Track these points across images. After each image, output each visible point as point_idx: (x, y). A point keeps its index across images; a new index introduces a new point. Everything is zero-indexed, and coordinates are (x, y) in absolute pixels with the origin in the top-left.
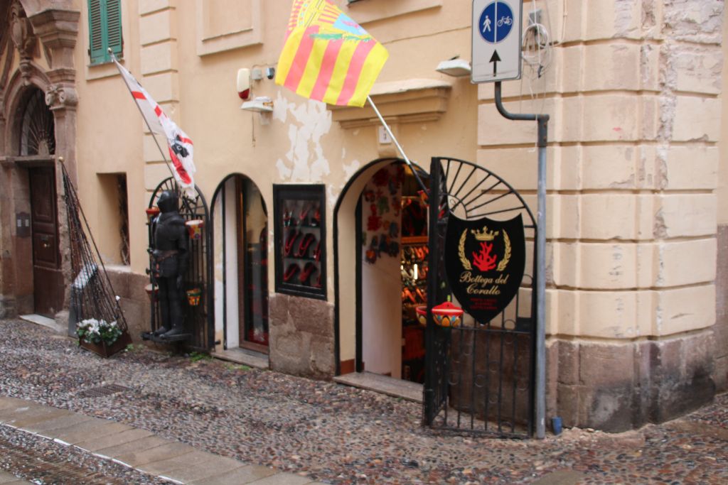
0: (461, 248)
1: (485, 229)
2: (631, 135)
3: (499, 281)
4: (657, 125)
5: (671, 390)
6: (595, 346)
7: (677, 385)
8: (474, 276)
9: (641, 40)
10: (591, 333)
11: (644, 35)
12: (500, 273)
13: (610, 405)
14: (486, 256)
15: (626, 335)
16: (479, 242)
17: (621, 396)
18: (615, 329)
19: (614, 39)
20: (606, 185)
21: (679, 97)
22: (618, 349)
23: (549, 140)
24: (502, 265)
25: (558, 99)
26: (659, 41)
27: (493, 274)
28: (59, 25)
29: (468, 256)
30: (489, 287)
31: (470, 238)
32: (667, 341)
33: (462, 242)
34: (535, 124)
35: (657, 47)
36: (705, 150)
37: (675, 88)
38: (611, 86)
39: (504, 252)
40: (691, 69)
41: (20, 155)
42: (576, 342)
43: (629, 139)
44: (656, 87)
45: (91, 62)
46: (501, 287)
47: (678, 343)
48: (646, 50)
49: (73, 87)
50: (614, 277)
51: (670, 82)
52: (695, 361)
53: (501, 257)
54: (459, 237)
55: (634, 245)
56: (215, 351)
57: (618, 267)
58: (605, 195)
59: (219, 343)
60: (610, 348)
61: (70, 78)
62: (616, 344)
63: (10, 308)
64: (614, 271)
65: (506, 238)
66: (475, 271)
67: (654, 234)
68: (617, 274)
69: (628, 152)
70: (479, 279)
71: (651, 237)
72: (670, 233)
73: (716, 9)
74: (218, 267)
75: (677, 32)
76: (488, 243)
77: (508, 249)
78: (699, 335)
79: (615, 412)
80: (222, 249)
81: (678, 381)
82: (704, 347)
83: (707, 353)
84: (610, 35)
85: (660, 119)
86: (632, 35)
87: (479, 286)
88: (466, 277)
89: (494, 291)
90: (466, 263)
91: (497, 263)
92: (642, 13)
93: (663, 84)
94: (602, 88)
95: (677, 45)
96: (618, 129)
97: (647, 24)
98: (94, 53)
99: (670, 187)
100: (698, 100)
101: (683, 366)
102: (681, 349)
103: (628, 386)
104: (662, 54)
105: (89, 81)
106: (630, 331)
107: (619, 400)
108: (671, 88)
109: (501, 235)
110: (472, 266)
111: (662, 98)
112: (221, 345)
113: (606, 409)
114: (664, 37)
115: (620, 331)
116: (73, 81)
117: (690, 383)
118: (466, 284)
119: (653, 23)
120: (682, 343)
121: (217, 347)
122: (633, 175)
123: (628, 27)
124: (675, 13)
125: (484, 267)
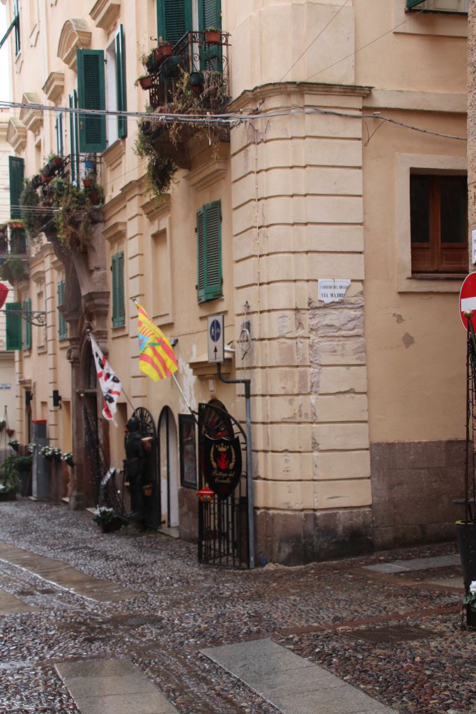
0: (212, 456)
1: (222, 444)
2: (292, 391)
3: (230, 475)
4: (309, 385)
5: (328, 542)
6: (279, 514)
7: (334, 540)
8: (218, 472)
9: (296, 338)
10: (277, 506)
11: (297, 335)
12: (230, 470)
13: (287, 550)
14: (224, 460)
15: (294, 508)
16: (221, 452)
17: (293, 544)
18: (287, 503)
19: (278, 338)
20: (279, 420)
21: (324, 368)
22: (290, 516)
23: (251, 393)
24: (232, 465)
25: (258, 371)
26: (309, 338)
27: (227, 471)
28: (96, 301)
29: (215, 461)
30: (225, 478)
31: (216, 450)
32: (324, 512)
33: (212, 452)
34: (243, 385)
35: (307, 341)
36: (353, 398)
37: (320, 363)
38: (279, 364)
39: (231, 458)
40: (335, 351)
41: (89, 388)
42: (271, 512)
43: (291, 393)
44: (308, 363)
45: (114, 326)
46: (231, 478)
47: (335, 514)
48: (299, 343)
49: (106, 342)
50: (286, 473)
51: (316, 360)
52: (352, 526)
53: (230, 461)
54: (210, 450)
55: (299, 454)
56: (161, 528)
57: (288, 467)
58: (279, 425)
59: (164, 522)
60: (286, 515)
61: (104, 336)
62: (289, 513)
63: (80, 502)
64: (286, 470)
65: (232, 450)
66: (219, 470)
67: (313, 448)
68: (287, 471)
69: (291, 402)
70: (221, 474)
71: (310, 449)
72: (321, 447)
73: (352, 317)
74: (163, 469)
75: (320, 332)
76: (224, 452)
77: (234, 457)
78: (355, 511)
79: (290, 554)
80: (166, 456)
81: (335, 538)
82: (361, 518)
83: (364, 522)
84: (277, 336)
85: (311, 382)
86: (289, 335)
87: (221, 478)
88: (215, 473)
89: (228, 481)
90: (214, 464)
91: (229, 465)
92: (296, 323)
93: (311, 362)
94: (274, 365)
95: (320, 340)
96: (284, 388)
97: (300, 329)
98: (115, 320)
99: (318, 421)
100: (344, 369)
101: (340, 529)
102: (338, 517)
103: (297, 538)
104: (310, 345)
105: (114, 338)
106: (297, 506)
107: (292, 546)
108: (317, 364)
109: (230, 449)
110: (217, 466)
111: (311, 370)
112: (166, 524)
113: (285, 552)
114: (311, 335)
115: (290, 505)
116: (106, 338)
117: (347, 539)
118: (215, 477)
119: (303, 328)
120: (338, 515)
121: (163, 525)
122: (295, 414)
123: (285, 331)
124: (316, 322)
125: (223, 467)
